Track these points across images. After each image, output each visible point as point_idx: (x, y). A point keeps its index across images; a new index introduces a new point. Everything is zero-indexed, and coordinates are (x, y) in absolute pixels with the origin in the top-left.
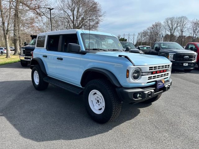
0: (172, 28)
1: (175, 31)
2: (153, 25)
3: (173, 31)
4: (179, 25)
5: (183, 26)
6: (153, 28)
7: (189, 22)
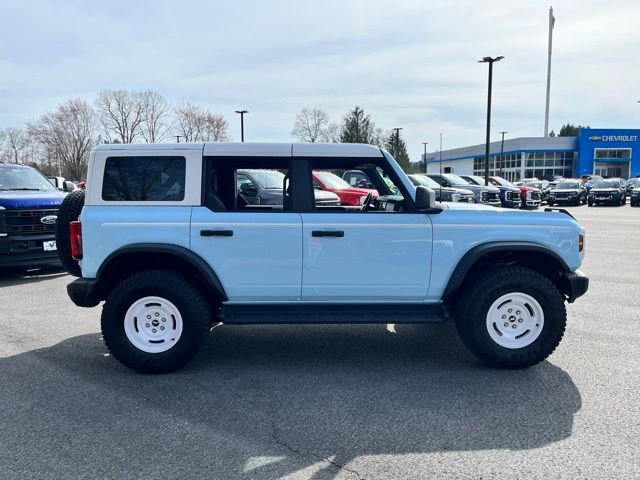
0: (125, 121)
1: (135, 132)
2: (62, 108)
3: (130, 132)
4: (143, 115)
5: (153, 120)
6: (61, 119)
7: (168, 109)
